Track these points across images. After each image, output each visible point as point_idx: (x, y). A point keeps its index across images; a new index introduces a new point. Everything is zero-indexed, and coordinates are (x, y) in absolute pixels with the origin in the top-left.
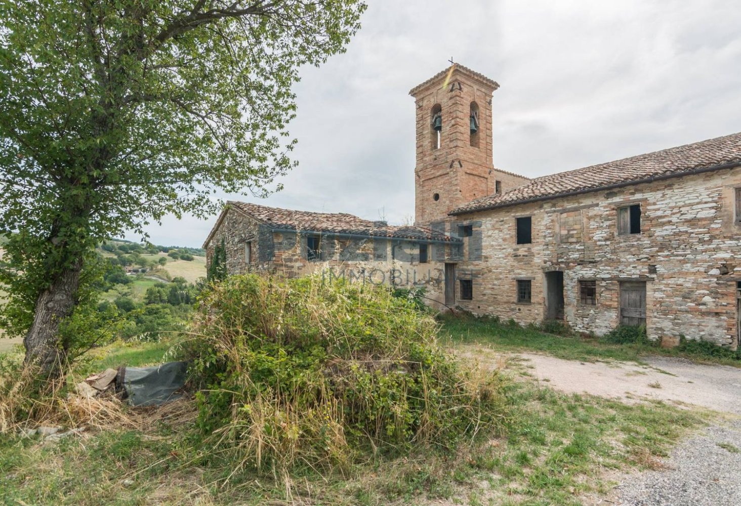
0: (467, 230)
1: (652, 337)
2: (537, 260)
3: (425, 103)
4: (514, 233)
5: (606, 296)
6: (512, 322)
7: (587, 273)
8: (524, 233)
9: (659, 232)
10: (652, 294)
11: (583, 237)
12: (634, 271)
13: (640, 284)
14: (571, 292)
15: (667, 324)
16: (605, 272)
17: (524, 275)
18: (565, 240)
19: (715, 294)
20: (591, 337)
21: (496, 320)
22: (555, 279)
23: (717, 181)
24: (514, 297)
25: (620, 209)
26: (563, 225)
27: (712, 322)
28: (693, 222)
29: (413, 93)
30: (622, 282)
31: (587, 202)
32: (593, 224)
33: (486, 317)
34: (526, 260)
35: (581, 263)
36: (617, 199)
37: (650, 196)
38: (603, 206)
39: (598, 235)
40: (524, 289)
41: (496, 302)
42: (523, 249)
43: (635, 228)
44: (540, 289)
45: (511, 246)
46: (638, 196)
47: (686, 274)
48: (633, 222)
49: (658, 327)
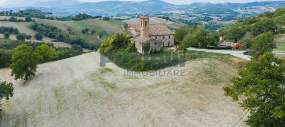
8: (156, 38)
23: (168, 36)
26: (159, 38)
30: (163, 42)
31: (161, 36)
47: (166, 42)
48: (164, 38)
49: (165, 45)
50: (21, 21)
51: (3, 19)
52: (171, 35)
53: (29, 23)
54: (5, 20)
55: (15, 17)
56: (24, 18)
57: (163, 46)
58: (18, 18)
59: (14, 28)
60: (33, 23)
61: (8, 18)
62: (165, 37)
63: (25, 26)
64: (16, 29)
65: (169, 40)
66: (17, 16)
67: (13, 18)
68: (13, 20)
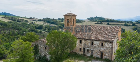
1: (94, 57)
2: (82, 46)
3: (66, 18)
4: (79, 42)
5: (90, 52)
6: (79, 53)
7: (88, 49)
9: (95, 45)
10: (94, 52)
11: (87, 44)
12: (92, 49)
13: (93, 51)
14: (86, 51)
15: (95, 55)
16: (90, 49)
17: (81, 48)
18: (85, 44)
19: (99, 53)
20: (88, 56)
21: (77, 53)
22: (84, 49)
23: (99, 42)
24: (79, 50)
25: (91, 42)
26: (85, 42)
27: (99, 55)
28: (97, 45)
29: (64, 16)
30: (91, 50)
31: (88, 40)
32: (89, 43)
33: (75, 53)
34: (81, 46)
35: (87, 47)
36: (91, 41)
38: (89, 41)
39: (89, 44)
41: (77, 50)
42: (80, 44)
43: (93, 44)
46: (93, 41)
47: (97, 50)
48: (92, 44)
49: (94, 55)
50: (129, 25)
51: (121, 24)
52: (106, 41)
53: (133, 27)
54: (122, 25)
55: (127, 24)
56: (131, 24)
57: (92, 56)
58: (128, 24)
59: (123, 29)
60: (135, 27)
61: (123, 24)
62: (95, 42)
63: (131, 28)
64: (124, 29)
65: (102, 49)
66: (129, 23)
67: (126, 24)
68: (126, 25)
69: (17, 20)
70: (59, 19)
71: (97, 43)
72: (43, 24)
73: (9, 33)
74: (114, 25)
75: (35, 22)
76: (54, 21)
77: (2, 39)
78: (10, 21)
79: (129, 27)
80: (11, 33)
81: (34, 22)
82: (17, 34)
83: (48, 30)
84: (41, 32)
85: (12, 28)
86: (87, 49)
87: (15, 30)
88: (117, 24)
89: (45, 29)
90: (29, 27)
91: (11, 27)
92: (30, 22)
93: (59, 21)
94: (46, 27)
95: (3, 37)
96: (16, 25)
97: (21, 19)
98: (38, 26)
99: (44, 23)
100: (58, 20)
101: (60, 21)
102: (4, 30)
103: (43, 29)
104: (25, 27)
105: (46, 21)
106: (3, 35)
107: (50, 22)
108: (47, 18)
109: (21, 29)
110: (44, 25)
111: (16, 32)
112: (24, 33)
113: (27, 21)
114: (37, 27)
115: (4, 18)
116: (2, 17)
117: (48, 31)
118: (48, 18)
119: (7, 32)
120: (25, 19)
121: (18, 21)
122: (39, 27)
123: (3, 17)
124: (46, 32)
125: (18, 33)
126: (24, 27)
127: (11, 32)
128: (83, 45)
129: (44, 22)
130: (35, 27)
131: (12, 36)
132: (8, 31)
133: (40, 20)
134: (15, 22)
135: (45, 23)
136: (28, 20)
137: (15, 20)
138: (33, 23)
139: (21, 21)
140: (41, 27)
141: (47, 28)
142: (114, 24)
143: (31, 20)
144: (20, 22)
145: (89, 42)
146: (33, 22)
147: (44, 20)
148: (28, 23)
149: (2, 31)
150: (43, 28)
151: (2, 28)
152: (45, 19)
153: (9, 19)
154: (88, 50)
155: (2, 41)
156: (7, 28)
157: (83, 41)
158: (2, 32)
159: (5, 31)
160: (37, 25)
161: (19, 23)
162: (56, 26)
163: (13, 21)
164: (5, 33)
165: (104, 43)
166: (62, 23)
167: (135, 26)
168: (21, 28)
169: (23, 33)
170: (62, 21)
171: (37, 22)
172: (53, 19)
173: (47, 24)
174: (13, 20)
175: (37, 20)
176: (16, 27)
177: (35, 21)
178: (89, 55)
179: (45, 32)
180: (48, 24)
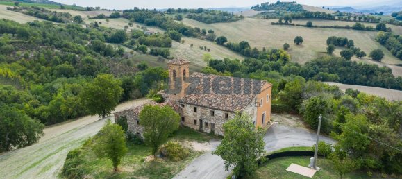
0: (183, 106)
1: (215, 134)
3: (171, 68)
4: (193, 110)
5: (209, 126)
6: (193, 128)
7: (206, 121)
8: (195, 110)
9: (216, 117)
10: (215, 127)
11: (206, 114)
12: (213, 123)
13: (214, 125)
14: (204, 125)
15: (217, 132)
16: (209, 122)
17: (195, 119)
18: (203, 114)
19: (222, 128)
20: (206, 133)
21: (189, 128)
22: (201, 121)
23: (223, 112)
24: (193, 123)
25: (211, 111)
26: (202, 111)
27: (222, 132)
28: (220, 116)
30: (211, 124)
31: (206, 108)
33: (187, 126)
34: (196, 116)
35: (205, 119)
36: (211, 109)
37: (215, 111)
38: (208, 110)
39: (208, 115)
40: (195, 121)
41: (190, 124)
42: (195, 113)
43: (213, 115)
44: (198, 122)
45: (193, 112)
46: (213, 110)
47: (219, 124)
50: (369, 29)
51: (344, 26)
52: (232, 112)
53: (378, 34)
54: (348, 28)
55: (361, 23)
56: (374, 26)
57: (212, 133)
58: (366, 25)
59: (349, 39)
60: (384, 34)
61: (352, 24)
62: (217, 112)
63: (371, 38)
64: (351, 41)
66: (368, 22)
67: (359, 24)
68: (358, 28)
69: (51, 17)
70: (170, 11)
71: (219, 114)
72: (126, 27)
73: (36, 59)
74: (324, 27)
75: (103, 21)
76: (156, 16)
77: (21, 75)
78: (32, 19)
79: (368, 35)
80: (42, 57)
81: (98, 21)
82: (59, 60)
83: (140, 46)
84: (121, 53)
85: (43, 43)
86: (204, 121)
87: (52, 48)
88: (333, 25)
89: (133, 43)
90: (86, 39)
91: (40, 39)
92: (89, 22)
93: (170, 16)
94: (133, 37)
95: (24, 68)
96: (51, 35)
97: (61, 14)
98: (113, 33)
99: (127, 24)
100: (166, 15)
101: (172, 19)
102: (23, 49)
103: (127, 43)
104: (77, 38)
105: (133, 19)
106: (23, 64)
107: (145, 21)
108: (136, 9)
109: (66, 46)
110: (129, 30)
111: (57, 54)
112: (77, 56)
113: (78, 19)
114: (109, 36)
115: (15, 9)
116: (8, 9)
117: (140, 49)
118: (140, 8)
119: (31, 55)
120: (74, 14)
121: (54, 20)
122: (115, 36)
123: (12, 7)
124: (136, 50)
125: (62, 58)
126: (74, 38)
127: (42, 54)
128: (199, 116)
129: (129, 21)
130: (105, 36)
131: (46, 65)
132: (35, 52)
133: (116, 16)
134: (47, 23)
135: (130, 24)
136: (83, 15)
137: (46, 18)
138: (96, 25)
139: (64, 19)
140: (119, 38)
141: (137, 40)
142: (326, 25)
143: (90, 16)
144: (60, 21)
145: (208, 112)
146: (96, 22)
147: (127, 15)
148: (84, 27)
149: (17, 53)
150: (126, 40)
151: (15, 43)
152: (131, 11)
153: (30, 14)
154: (206, 124)
155: (23, 80)
156: (29, 43)
157: (199, 109)
158: (19, 55)
159: (26, 52)
160: (110, 32)
161: (59, 27)
162: (162, 32)
163: (40, 21)
164: (26, 56)
165: (229, 114)
166: (179, 22)
167: (385, 30)
168: (66, 42)
169: (74, 56)
170: (180, 18)
171: (107, 21)
172: (154, 12)
173: (138, 27)
174: (39, 17)
175: (107, 14)
176: (54, 39)
177: (101, 17)
178: (209, 131)
179: (131, 53)
180: (140, 26)
